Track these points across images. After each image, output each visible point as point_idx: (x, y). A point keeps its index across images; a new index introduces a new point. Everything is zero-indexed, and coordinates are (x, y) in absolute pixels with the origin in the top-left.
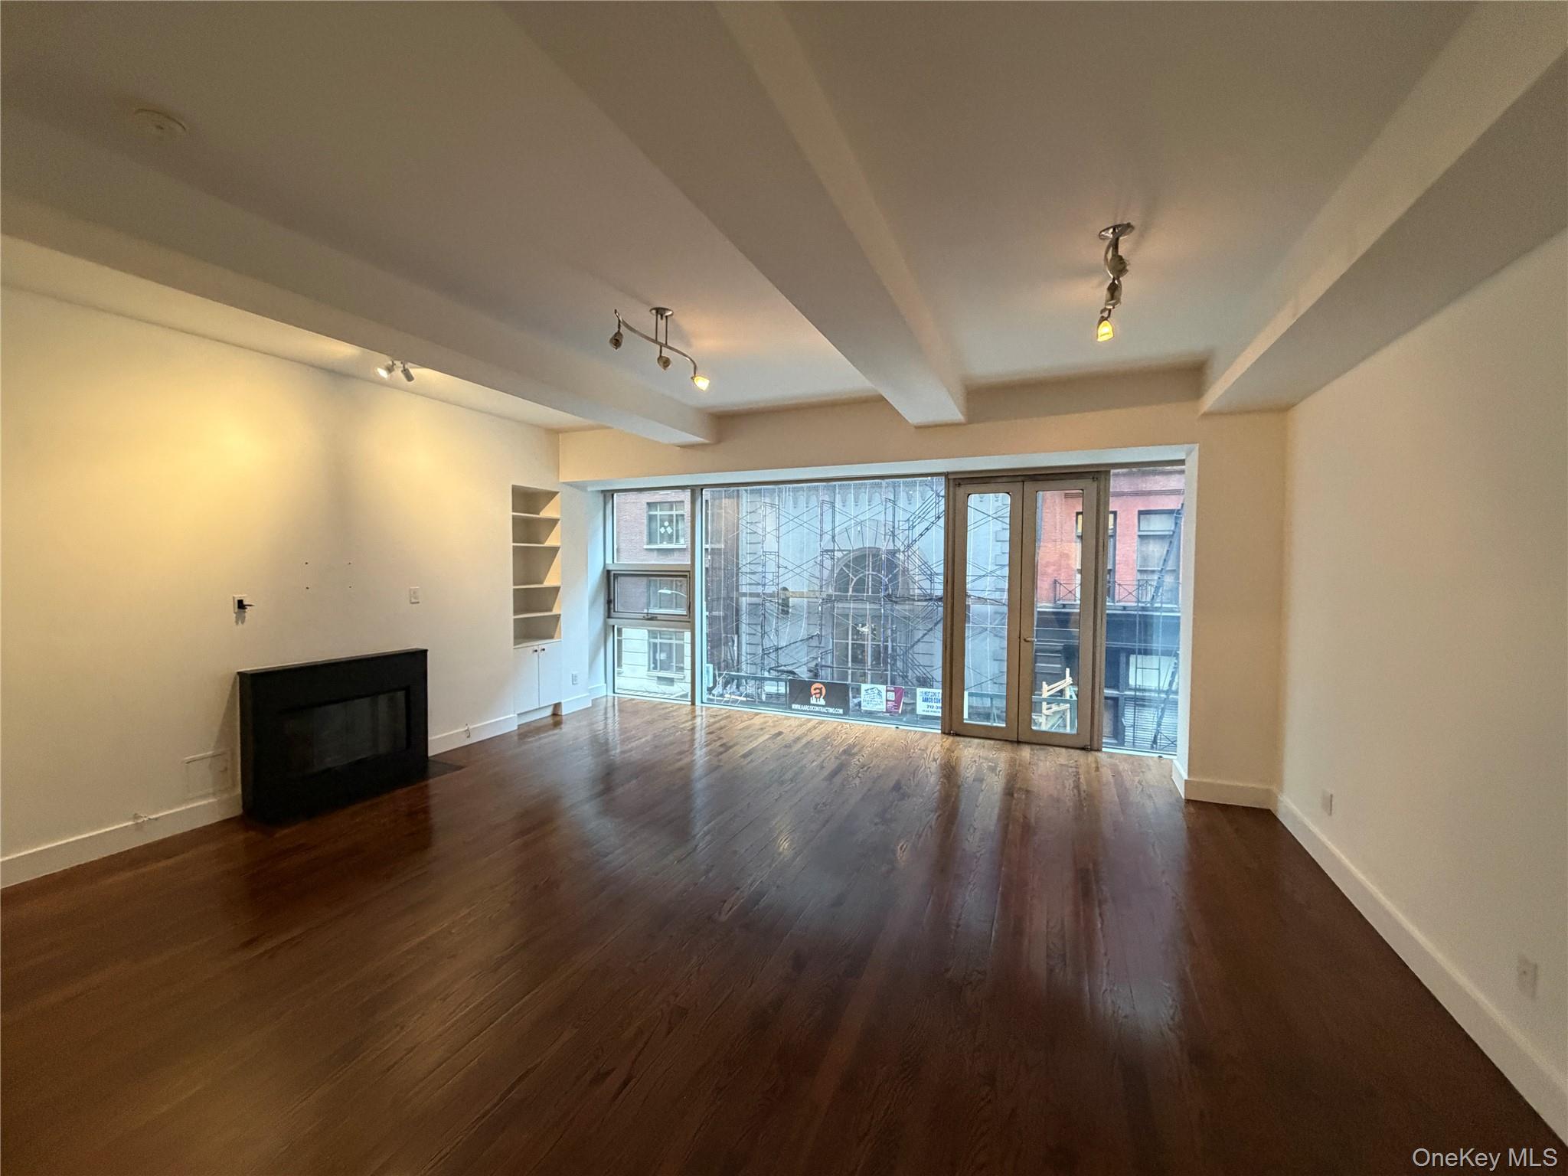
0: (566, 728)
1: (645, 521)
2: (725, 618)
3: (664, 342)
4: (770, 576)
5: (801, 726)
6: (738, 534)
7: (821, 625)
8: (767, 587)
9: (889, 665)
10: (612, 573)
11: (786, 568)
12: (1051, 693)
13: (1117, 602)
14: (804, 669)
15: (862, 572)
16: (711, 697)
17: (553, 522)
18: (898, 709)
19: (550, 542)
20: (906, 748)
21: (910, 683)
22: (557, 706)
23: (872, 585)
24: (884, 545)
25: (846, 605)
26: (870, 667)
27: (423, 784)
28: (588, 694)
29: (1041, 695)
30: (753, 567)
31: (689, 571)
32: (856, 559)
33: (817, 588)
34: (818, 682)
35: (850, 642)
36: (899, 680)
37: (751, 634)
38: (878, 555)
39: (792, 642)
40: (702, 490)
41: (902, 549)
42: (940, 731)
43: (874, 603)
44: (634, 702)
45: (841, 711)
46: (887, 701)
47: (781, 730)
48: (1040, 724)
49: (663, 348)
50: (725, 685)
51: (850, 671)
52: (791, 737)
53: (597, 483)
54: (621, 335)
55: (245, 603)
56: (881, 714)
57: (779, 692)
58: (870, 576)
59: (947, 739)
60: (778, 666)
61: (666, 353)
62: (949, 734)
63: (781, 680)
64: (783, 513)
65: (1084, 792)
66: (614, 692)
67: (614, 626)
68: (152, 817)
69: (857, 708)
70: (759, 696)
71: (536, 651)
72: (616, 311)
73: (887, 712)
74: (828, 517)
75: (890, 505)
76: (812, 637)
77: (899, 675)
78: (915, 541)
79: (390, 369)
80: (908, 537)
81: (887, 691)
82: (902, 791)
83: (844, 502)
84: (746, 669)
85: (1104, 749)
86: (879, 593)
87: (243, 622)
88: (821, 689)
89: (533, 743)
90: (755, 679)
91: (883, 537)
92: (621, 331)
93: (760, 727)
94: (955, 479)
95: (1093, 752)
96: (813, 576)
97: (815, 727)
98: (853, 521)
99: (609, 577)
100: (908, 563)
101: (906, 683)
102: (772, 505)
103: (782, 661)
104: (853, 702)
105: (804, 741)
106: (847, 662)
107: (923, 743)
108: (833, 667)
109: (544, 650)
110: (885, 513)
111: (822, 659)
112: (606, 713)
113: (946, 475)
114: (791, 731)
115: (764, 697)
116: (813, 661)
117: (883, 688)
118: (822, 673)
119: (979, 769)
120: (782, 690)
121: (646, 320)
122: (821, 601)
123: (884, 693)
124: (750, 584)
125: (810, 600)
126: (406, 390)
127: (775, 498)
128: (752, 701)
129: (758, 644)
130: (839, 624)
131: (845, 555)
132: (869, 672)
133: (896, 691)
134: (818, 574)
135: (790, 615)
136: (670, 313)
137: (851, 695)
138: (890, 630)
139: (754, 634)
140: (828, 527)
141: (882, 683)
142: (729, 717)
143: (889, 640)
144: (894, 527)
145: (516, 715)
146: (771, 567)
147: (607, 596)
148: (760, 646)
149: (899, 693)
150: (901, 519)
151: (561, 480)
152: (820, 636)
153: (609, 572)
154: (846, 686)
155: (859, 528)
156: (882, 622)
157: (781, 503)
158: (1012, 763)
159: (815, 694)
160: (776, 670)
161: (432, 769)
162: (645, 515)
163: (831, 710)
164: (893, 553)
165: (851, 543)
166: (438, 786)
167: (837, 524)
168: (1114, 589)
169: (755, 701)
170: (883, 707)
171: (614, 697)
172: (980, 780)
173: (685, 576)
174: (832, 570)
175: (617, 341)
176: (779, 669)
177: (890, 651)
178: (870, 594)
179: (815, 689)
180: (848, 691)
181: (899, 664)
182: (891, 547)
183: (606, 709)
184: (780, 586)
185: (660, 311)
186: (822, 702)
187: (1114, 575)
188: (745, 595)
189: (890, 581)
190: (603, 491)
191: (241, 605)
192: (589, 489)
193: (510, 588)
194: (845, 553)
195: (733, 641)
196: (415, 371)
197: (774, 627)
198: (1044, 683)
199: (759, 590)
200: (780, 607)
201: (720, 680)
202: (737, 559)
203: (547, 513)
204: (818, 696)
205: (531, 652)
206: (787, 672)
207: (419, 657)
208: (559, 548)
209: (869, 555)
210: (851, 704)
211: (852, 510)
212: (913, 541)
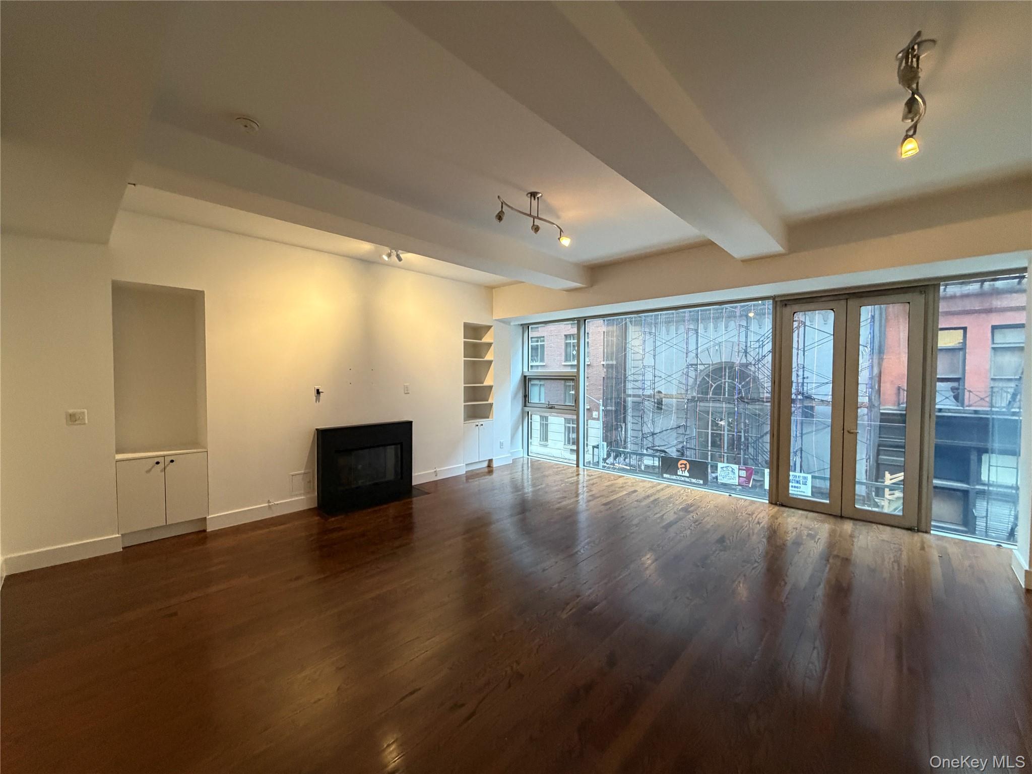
0: (495, 475)
1: (563, 347)
2: (616, 411)
3: (536, 215)
4: (648, 383)
5: (652, 487)
6: (625, 354)
7: (686, 418)
8: (645, 390)
9: (742, 451)
10: (527, 377)
11: (661, 377)
12: (893, 481)
13: (967, 406)
14: (674, 449)
15: (720, 380)
16: (605, 465)
17: (489, 345)
18: (749, 483)
19: (488, 357)
20: (735, 512)
21: (760, 465)
22: (490, 461)
23: (728, 389)
24: (738, 360)
25: (707, 404)
26: (726, 451)
27: (409, 500)
28: (510, 455)
29: (884, 482)
30: (635, 376)
31: (576, 376)
32: (714, 371)
33: (683, 392)
34: (684, 459)
35: (710, 431)
36: (750, 462)
37: (634, 423)
38: (732, 367)
39: (664, 429)
40: (585, 320)
41: (753, 362)
42: (767, 502)
43: (729, 403)
44: (540, 462)
45: (701, 482)
46: (739, 477)
47: (636, 489)
48: (883, 507)
49: (535, 219)
50: (615, 458)
51: (709, 453)
52: (643, 495)
53: (516, 319)
54: (504, 212)
55: (320, 391)
56: (734, 487)
57: (655, 464)
58: (727, 384)
59: (774, 508)
60: (654, 447)
61: (537, 222)
62: (776, 504)
63: (656, 456)
64: (659, 339)
65: (905, 566)
66: (528, 455)
67: (528, 412)
68: (276, 503)
69: (715, 480)
70: (640, 466)
71: (477, 425)
72: (499, 197)
73: (739, 485)
74: (692, 341)
75: (743, 329)
76: (679, 427)
77: (750, 458)
78: (765, 356)
79: (389, 255)
80: (759, 353)
81: (739, 469)
82: (725, 544)
83: (706, 329)
84: (630, 447)
85: (932, 532)
86: (733, 396)
87: (319, 402)
88: (685, 465)
89: (475, 483)
90: (637, 454)
91: (737, 354)
92: (503, 210)
93: (621, 486)
94: (781, 301)
95: (920, 534)
96: (680, 383)
97: (662, 489)
98: (712, 343)
99: (526, 381)
100: (758, 373)
101: (757, 465)
102: (650, 333)
103: (657, 443)
104: (711, 476)
105: (652, 499)
106: (708, 446)
107: (751, 509)
108: (696, 449)
109: (482, 425)
110: (739, 336)
111: (687, 442)
112: (523, 467)
113: (773, 298)
114: (644, 491)
115: (643, 468)
116: (679, 444)
117: (736, 467)
118: (688, 453)
119: (799, 535)
120: (657, 463)
121: (524, 202)
122: (686, 401)
123: (736, 471)
124: (633, 388)
125: (679, 400)
126: (399, 267)
127: (652, 329)
128: (634, 470)
129: (639, 431)
130: (701, 418)
131: (706, 368)
132: (726, 455)
133: (747, 470)
134: (684, 382)
135: (662, 411)
136: (541, 195)
137: (709, 470)
138: (742, 424)
139: (637, 423)
140: (692, 347)
141: (736, 463)
142: (600, 477)
143: (742, 431)
144: (746, 346)
145: (465, 465)
146: (649, 376)
147: (524, 393)
148: (641, 432)
149: (750, 473)
150: (752, 340)
151: (494, 319)
152: (685, 427)
153: (525, 377)
154: (707, 464)
155: (717, 348)
156: (736, 417)
157: (656, 332)
158: (832, 533)
159: (681, 468)
160: (652, 449)
161: (414, 492)
162: (564, 342)
163: (694, 480)
164: (746, 365)
165: (711, 359)
166: (418, 503)
167: (699, 345)
168: (964, 395)
169: (636, 470)
170: (736, 482)
171: (528, 458)
172: (797, 543)
173: (573, 380)
174: (696, 379)
175: (500, 217)
176: (655, 448)
177: (743, 439)
178: (726, 396)
179: (681, 464)
180: (707, 468)
181: (751, 450)
182: (744, 361)
183: (523, 464)
184: (656, 390)
185: (533, 195)
186: (687, 474)
187: (964, 383)
188: (630, 396)
189: (743, 386)
190: (522, 325)
191: (318, 392)
192: (512, 324)
193: (462, 385)
194: (706, 366)
195: (622, 427)
196: (404, 256)
197: (651, 418)
198: (887, 473)
199: (640, 392)
200: (656, 405)
201: (613, 455)
202: (625, 370)
203: (486, 339)
204: (683, 469)
205: (474, 426)
206: (660, 451)
207: (407, 426)
208: (492, 361)
209: (725, 368)
210: (709, 477)
211: (711, 333)
212: (762, 356)
